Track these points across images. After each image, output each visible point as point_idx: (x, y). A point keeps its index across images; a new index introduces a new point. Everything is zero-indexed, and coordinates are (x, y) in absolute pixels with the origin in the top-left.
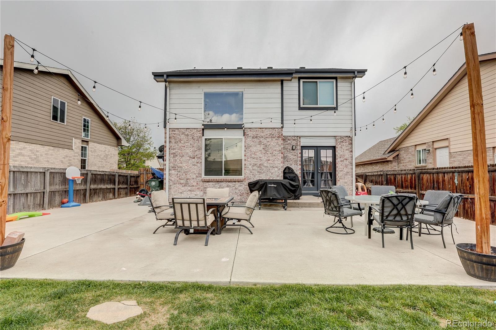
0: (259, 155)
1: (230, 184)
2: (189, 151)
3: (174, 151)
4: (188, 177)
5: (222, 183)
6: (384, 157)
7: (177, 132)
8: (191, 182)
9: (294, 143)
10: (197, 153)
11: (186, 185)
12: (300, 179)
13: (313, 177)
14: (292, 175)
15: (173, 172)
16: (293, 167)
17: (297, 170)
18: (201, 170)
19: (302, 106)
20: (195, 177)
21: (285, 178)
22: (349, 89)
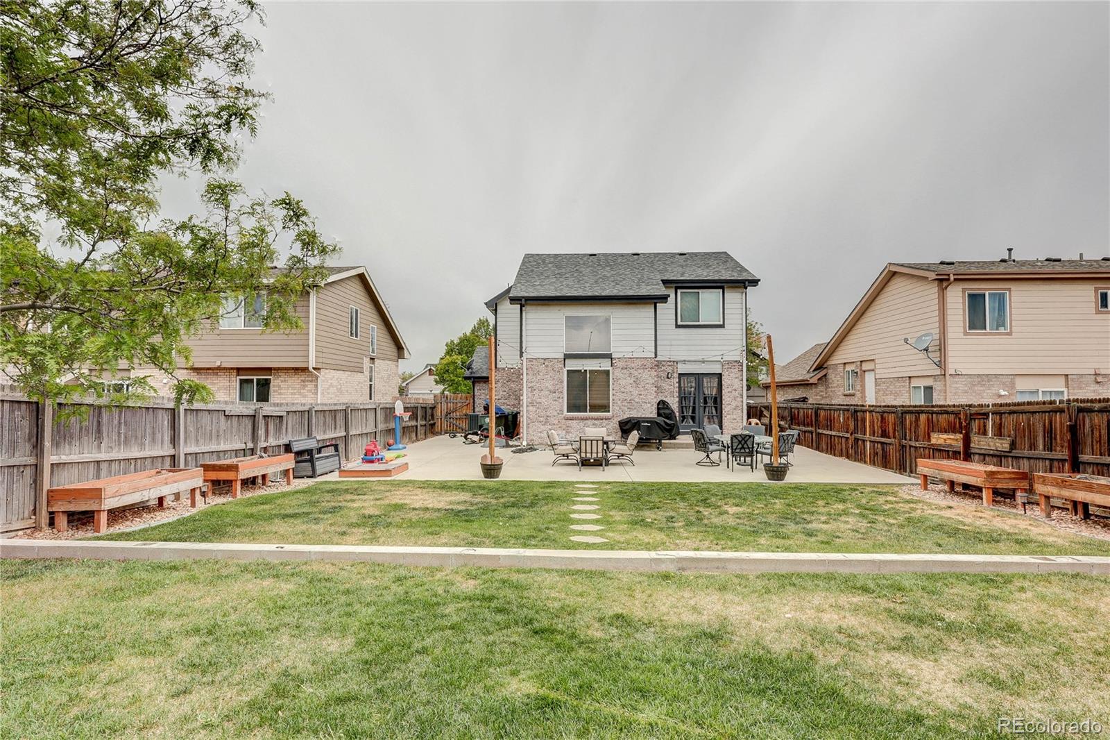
0: (629, 388)
1: (596, 422)
2: (549, 385)
3: (531, 385)
4: (548, 414)
5: (586, 421)
6: (807, 377)
7: (535, 362)
8: (552, 420)
9: (669, 369)
10: (558, 386)
11: (546, 423)
12: (677, 414)
13: (694, 411)
14: (667, 411)
15: (531, 408)
16: (668, 400)
17: (674, 403)
18: (562, 406)
19: (679, 323)
20: (556, 414)
21: (659, 415)
22: (739, 301)
